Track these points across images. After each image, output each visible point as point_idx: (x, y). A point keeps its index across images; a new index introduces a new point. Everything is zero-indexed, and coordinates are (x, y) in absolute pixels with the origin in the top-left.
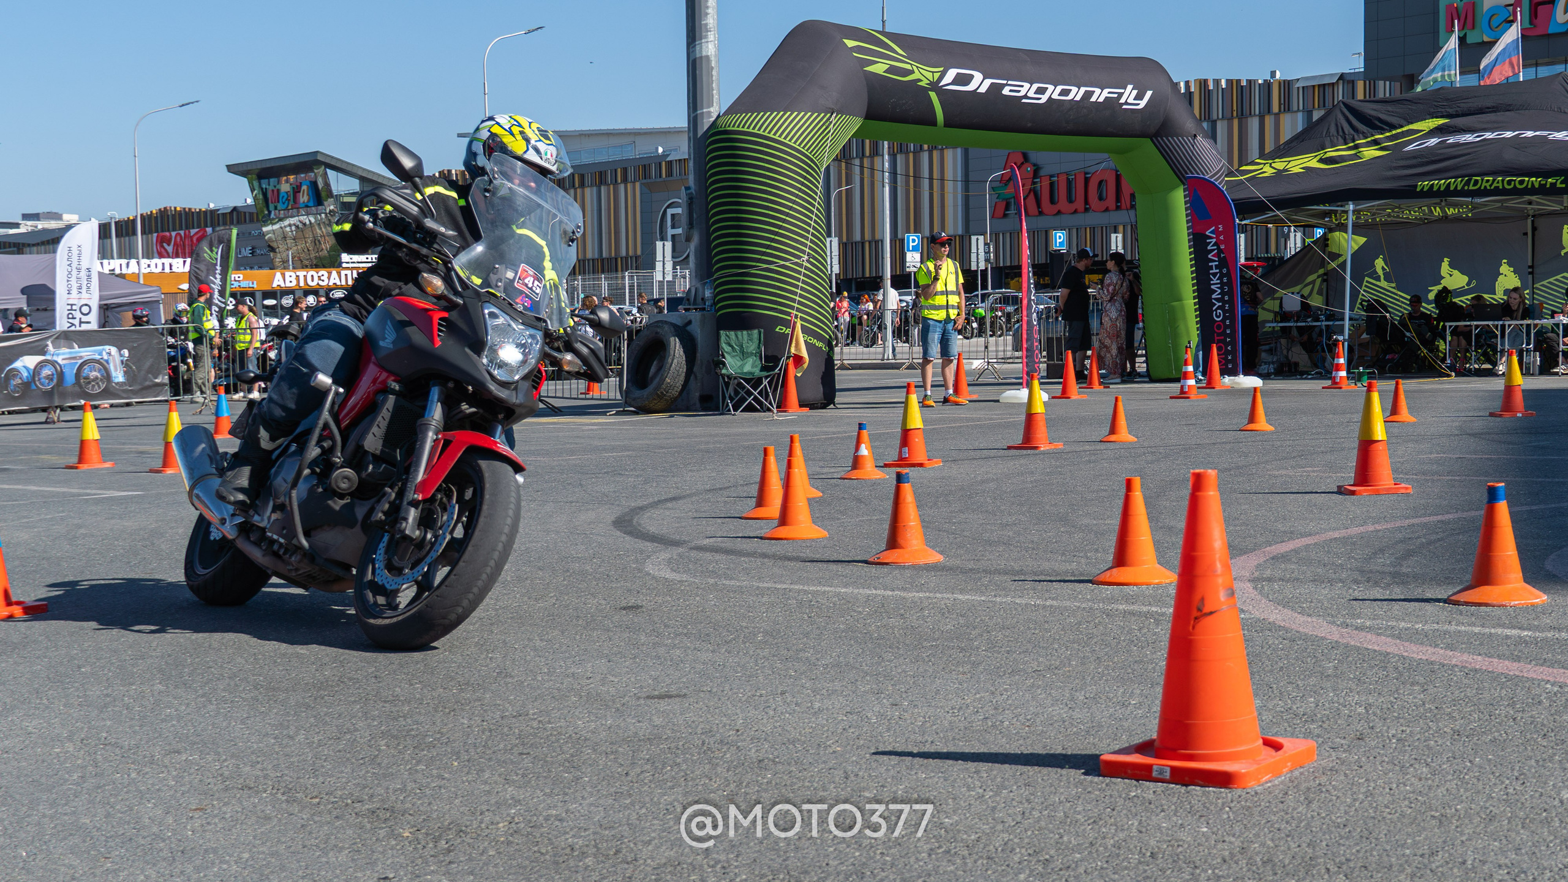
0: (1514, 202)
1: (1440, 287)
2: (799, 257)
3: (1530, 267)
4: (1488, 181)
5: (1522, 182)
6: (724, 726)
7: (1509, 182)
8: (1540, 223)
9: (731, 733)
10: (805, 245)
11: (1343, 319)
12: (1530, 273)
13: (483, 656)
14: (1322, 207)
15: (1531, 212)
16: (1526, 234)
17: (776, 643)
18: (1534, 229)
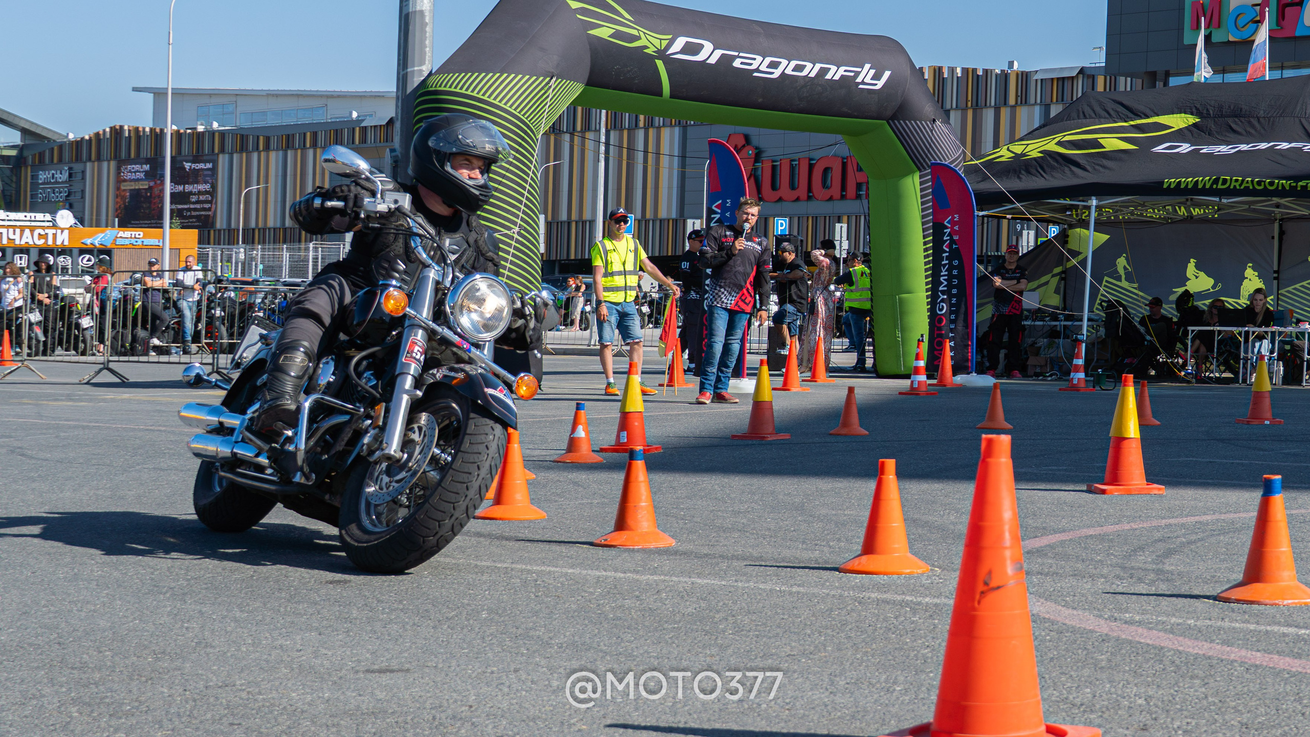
0: (1263, 205)
1: (1183, 289)
2: (509, 229)
3: (1275, 272)
4: (1237, 181)
5: (1271, 184)
6: (456, 701)
7: (1259, 183)
8: (1288, 226)
9: (463, 708)
10: (517, 216)
11: (1081, 320)
12: (1275, 278)
13: (177, 626)
14: (1062, 201)
15: (1278, 216)
16: (1273, 238)
17: (503, 621)
18: (1282, 233)
